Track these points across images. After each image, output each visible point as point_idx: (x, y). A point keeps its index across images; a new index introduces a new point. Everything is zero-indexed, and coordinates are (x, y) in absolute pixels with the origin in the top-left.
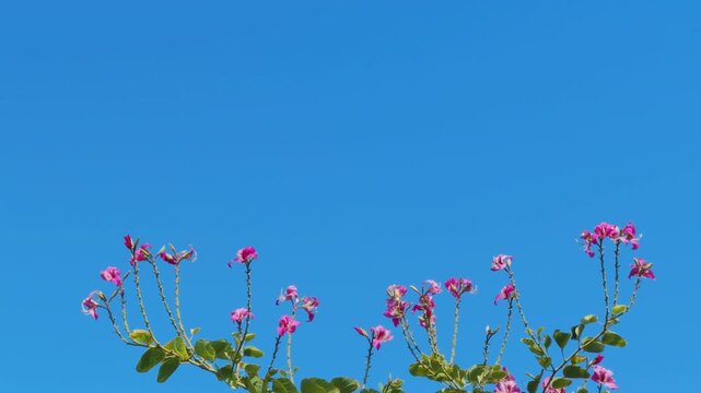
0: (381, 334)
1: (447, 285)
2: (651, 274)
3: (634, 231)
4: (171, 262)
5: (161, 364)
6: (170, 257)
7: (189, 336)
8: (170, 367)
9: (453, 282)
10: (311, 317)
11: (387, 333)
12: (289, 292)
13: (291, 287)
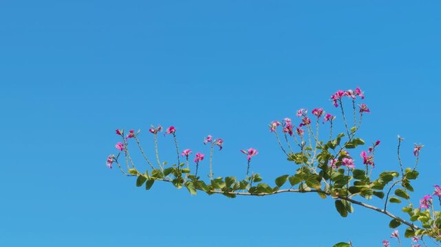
0: (252, 152)
1: (313, 112)
2: (368, 111)
3: (359, 91)
4: (153, 132)
5: (145, 183)
6: (153, 131)
7: (162, 166)
8: (150, 184)
9: (315, 110)
10: (221, 148)
11: (254, 151)
12: (208, 138)
13: (209, 136)
